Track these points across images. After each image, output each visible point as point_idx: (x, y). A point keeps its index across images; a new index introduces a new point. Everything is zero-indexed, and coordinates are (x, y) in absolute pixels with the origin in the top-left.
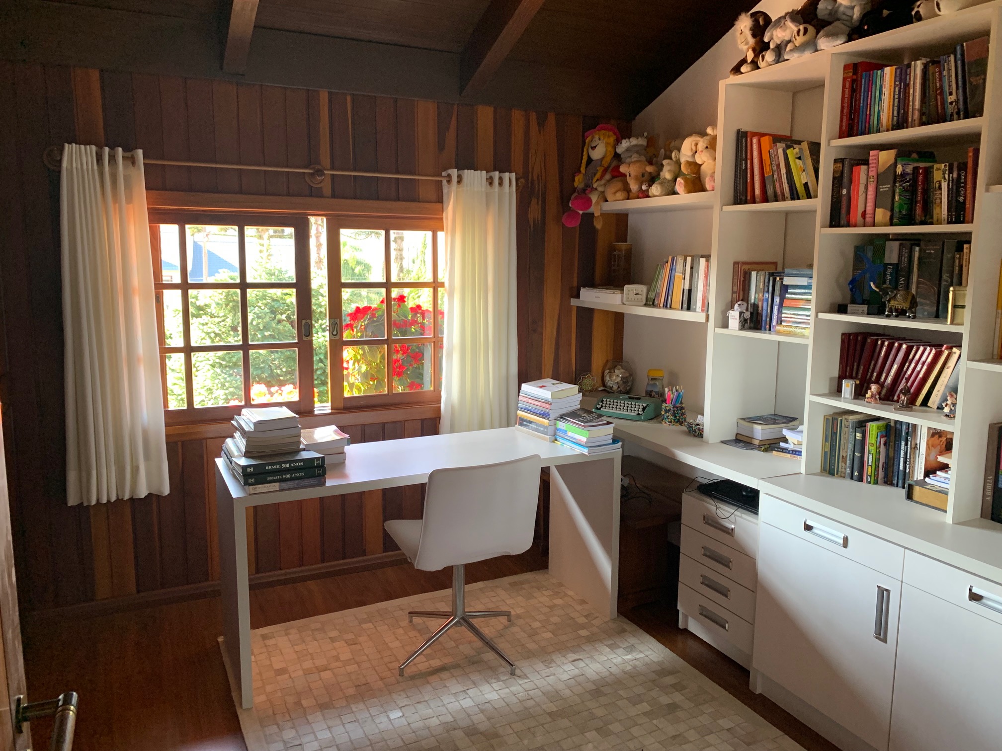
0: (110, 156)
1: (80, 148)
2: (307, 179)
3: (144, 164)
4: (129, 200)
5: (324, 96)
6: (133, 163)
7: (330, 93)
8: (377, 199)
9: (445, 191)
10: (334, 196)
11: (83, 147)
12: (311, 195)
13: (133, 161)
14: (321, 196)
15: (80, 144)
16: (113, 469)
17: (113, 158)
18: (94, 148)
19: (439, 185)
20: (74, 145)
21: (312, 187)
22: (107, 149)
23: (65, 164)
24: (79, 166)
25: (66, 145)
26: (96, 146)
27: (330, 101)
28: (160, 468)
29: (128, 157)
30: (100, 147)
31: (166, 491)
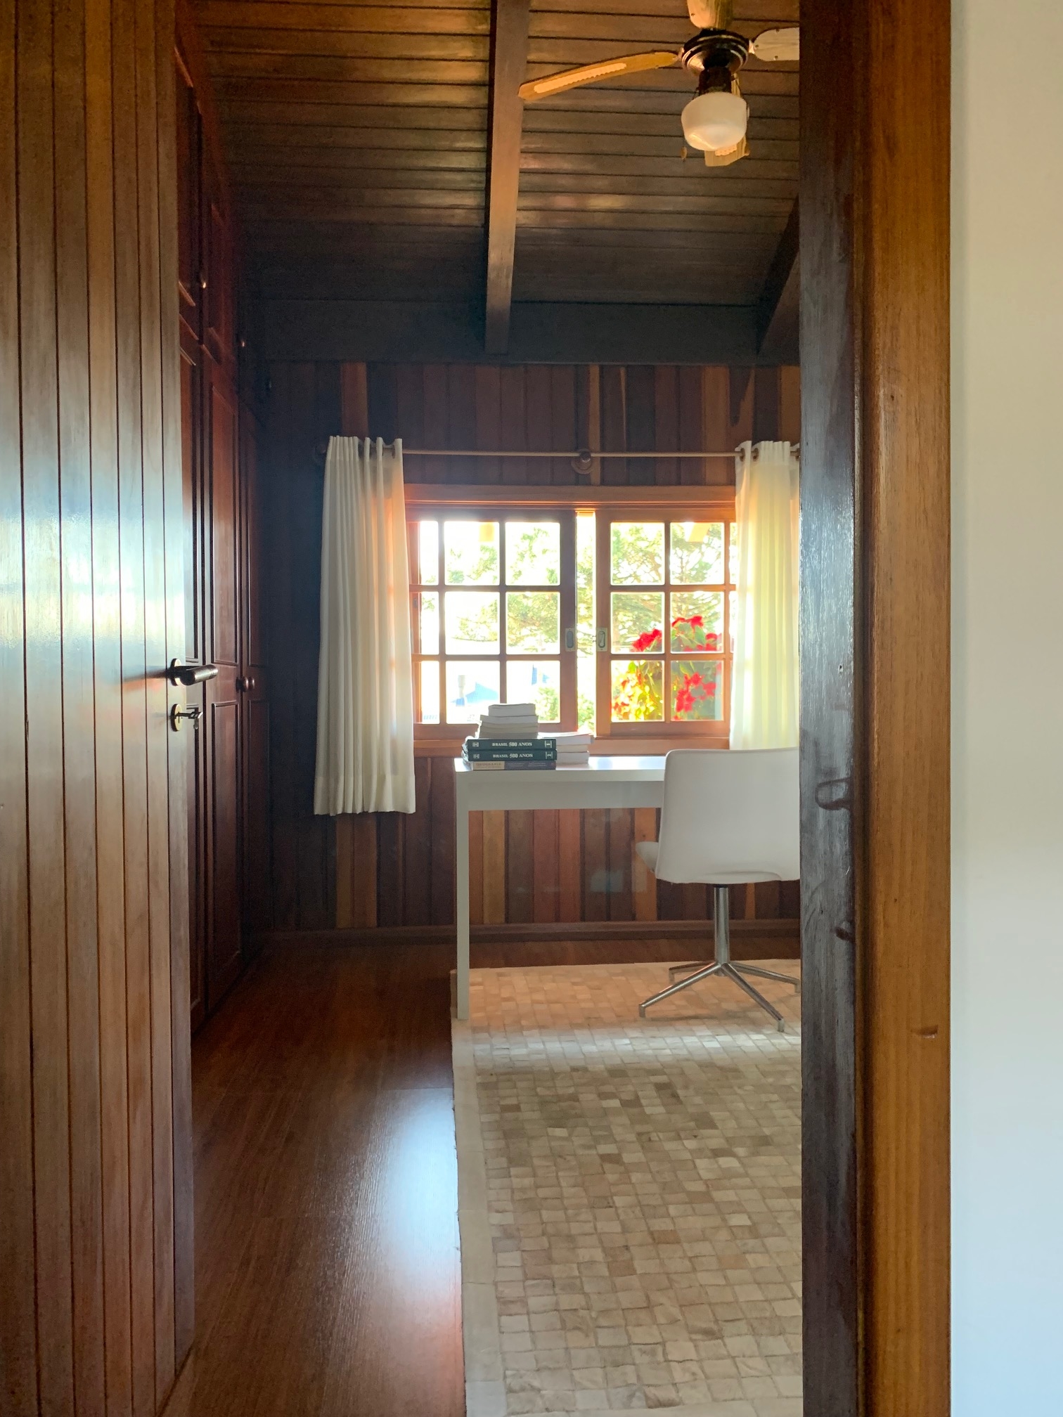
0: (371, 448)
1: (344, 440)
2: (573, 465)
3: (403, 454)
4: (389, 495)
5: (595, 371)
6: (393, 454)
7: (602, 368)
8: (655, 484)
9: (738, 470)
10: (603, 482)
11: (346, 438)
12: (577, 484)
13: (393, 451)
14: (589, 484)
15: (343, 436)
16: (360, 777)
17: (373, 451)
18: (356, 438)
19: (731, 464)
20: (338, 436)
21: (579, 474)
22: (368, 440)
23: (329, 457)
24: (342, 459)
25: (332, 437)
26: (359, 438)
27: (601, 377)
28: (406, 783)
29: (388, 449)
30: (362, 439)
31: (412, 809)
